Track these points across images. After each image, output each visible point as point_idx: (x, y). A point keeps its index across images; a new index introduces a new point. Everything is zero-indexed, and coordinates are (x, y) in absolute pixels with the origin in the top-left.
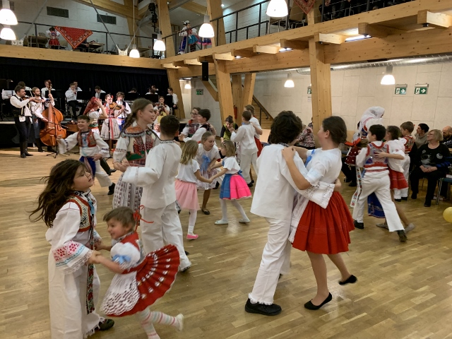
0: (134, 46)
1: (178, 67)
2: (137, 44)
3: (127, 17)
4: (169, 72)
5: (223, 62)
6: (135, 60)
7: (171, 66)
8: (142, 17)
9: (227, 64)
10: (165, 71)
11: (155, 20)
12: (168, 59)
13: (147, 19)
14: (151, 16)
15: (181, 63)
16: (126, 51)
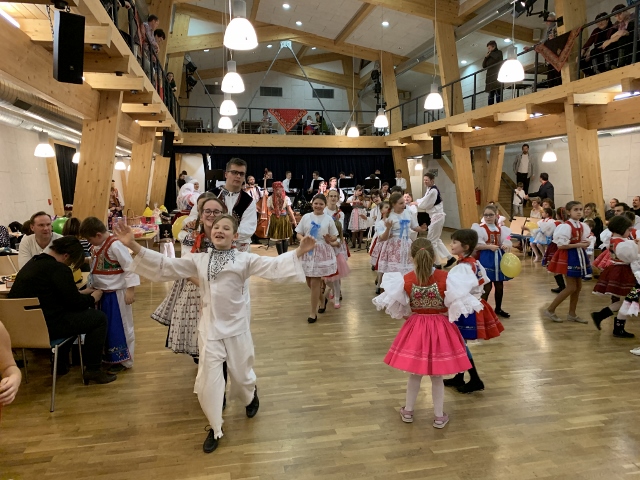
0: (354, 123)
1: (404, 144)
2: (357, 120)
3: (346, 87)
4: (394, 151)
5: (461, 135)
6: (354, 139)
7: (397, 143)
8: (364, 85)
9: (465, 136)
10: (389, 150)
11: (378, 90)
12: (393, 135)
13: (370, 87)
14: (374, 85)
15: (409, 139)
16: (344, 129)
